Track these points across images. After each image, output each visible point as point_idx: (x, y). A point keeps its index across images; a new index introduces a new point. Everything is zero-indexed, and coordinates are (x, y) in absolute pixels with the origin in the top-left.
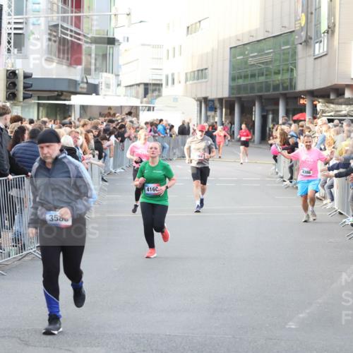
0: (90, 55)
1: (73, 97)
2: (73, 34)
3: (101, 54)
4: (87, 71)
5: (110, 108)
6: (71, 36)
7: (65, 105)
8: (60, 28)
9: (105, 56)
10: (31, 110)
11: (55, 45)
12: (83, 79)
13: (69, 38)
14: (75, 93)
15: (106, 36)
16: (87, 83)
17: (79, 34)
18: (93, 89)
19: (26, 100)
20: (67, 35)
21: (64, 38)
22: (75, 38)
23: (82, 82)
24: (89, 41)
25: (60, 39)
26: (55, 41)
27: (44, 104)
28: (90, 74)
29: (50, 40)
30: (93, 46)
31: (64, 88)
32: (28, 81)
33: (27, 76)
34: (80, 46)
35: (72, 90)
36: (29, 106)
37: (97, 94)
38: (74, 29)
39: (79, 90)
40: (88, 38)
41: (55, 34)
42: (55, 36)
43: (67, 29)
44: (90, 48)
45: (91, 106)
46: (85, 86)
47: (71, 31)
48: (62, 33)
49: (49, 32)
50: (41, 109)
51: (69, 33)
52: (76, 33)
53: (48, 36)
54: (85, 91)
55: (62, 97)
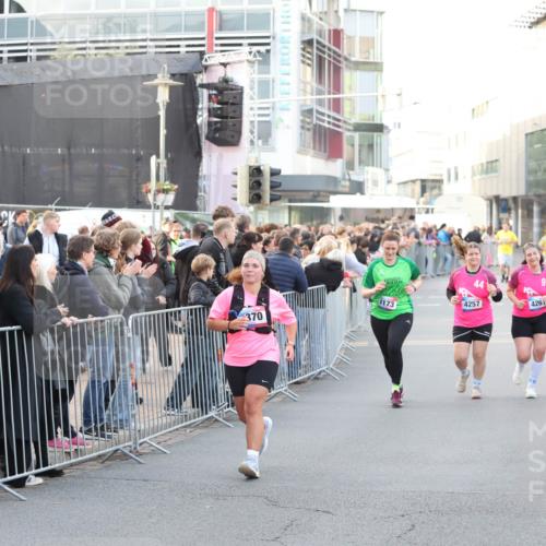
0: (353, 145)
1: (332, 198)
2: (332, 121)
3: (366, 143)
4: (350, 166)
5: (378, 211)
6: (329, 123)
7: (322, 208)
8: (315, 113)
9: (371, 146)
10: (281, 215)
11: (309, 135)
12: (344, 175)
13: (326, 125)
14: (335, 193)
15: (371, 122)
16: (350, 180)
17: (339, 120)
18: (358, 188)
19: (274, 203)
20: (323, 121)
21: (320, 126)
22: (334, 125)
23: (344, 179)
24: (351, 128)
25: (315, 126)
26: (309, 130)
27: (297, 207)
28: (353, 169)
29: (303, 127)
30: (357, 135)
31: (320, 186)
32: (275, 179)
33: (275, 173)
34: (340, 134)
35: (331, 189)
36: (279, 210)
37: (362, 193)
38: (333, 114)
39: (340, 189)
40: (350, 124)
41: (308, 120)
42: (308, 123)
43: (323, 114)
44: (352, 137)
45: (355, 209)
46: (347, 183)
47: (329, 116)
48: (317, 118)
49: (301, 118)
50: (293, 213)
51: (326, 118)
52: (335, 119)
53: (300, 124)
54: (347, 190)
55: (319, 199)
